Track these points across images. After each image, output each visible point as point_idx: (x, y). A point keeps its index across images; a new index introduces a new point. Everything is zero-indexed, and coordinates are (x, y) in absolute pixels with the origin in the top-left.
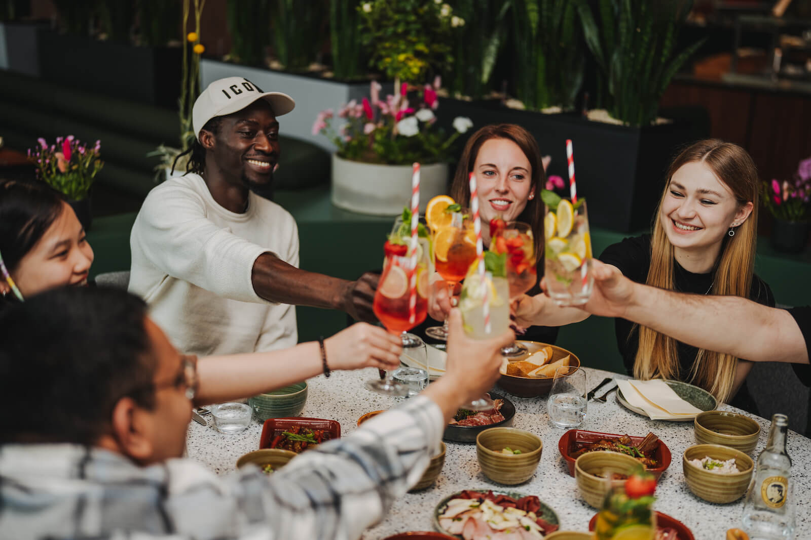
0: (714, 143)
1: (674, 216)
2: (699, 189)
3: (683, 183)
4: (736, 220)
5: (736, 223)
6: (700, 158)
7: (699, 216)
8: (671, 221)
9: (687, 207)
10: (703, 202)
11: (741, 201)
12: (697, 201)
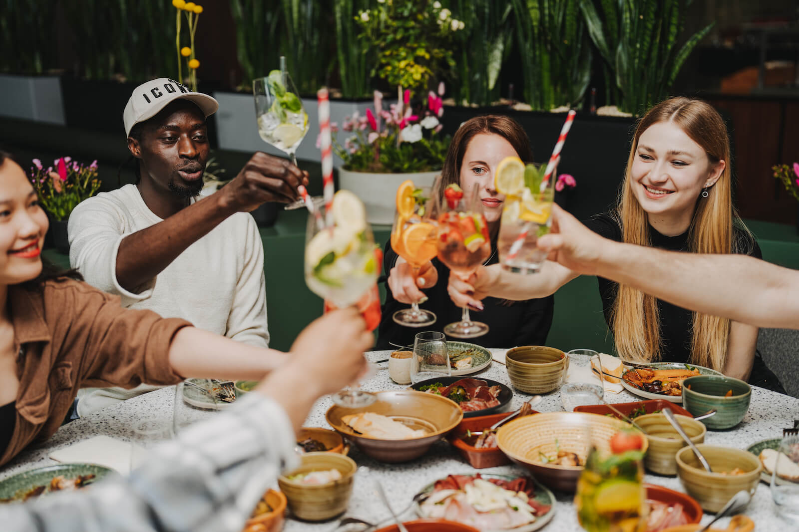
0: (678, 101)
1: (646, 182)
2: (669, 151)
3: (652, 146)
4: (709, 180)
5: (709, 184)
6: (668, 118)
7: (672, 180)
8: (642, 187)
9: (657, 171)
10: (675, 163)
11: (713, 159)
12: (669, 164)
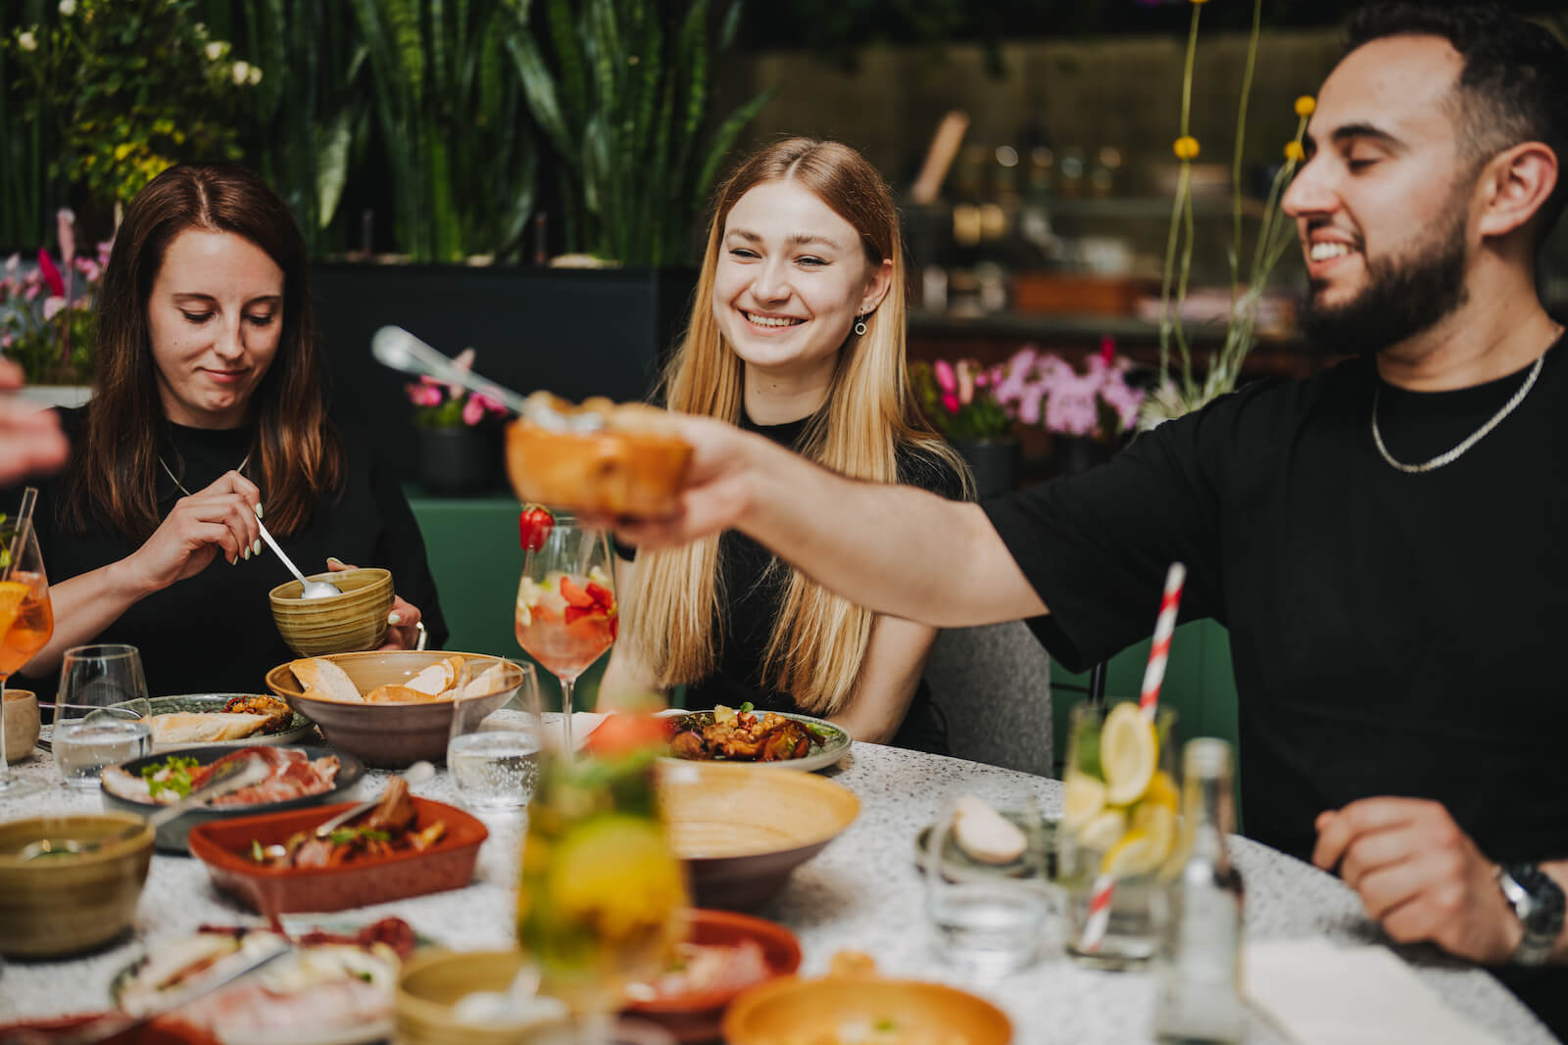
0: (796, 145)
1: (746, 302)
2: (791, 236)
3: (755, 229)
4: (866, 300)
5: (866, 309)
6: (782, 172)
7: (799, 296)
8: (739, 316)
9: (767, 278)
10: (803, 261)
11: (875, 253)
12: (790, 263)
